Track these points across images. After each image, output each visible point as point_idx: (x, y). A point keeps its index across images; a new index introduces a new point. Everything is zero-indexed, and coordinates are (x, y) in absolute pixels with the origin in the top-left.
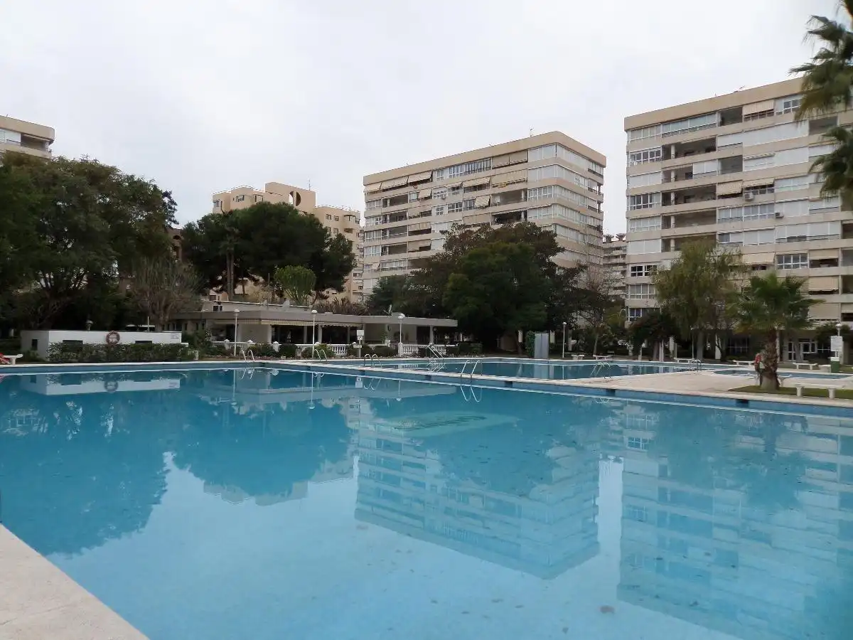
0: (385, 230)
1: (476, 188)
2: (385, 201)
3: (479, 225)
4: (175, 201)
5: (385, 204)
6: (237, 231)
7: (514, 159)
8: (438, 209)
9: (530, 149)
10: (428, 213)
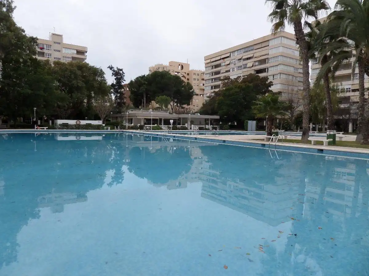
0: (212, 79)
1: (248, 59)
2: (212, 66)
3: (247, 75)
4: (124, 72)
5: (212, 68)
6: (147, 83)
7: (264, 45)
8: (232, 69)
9: (271, 40)
10: (229, 71)
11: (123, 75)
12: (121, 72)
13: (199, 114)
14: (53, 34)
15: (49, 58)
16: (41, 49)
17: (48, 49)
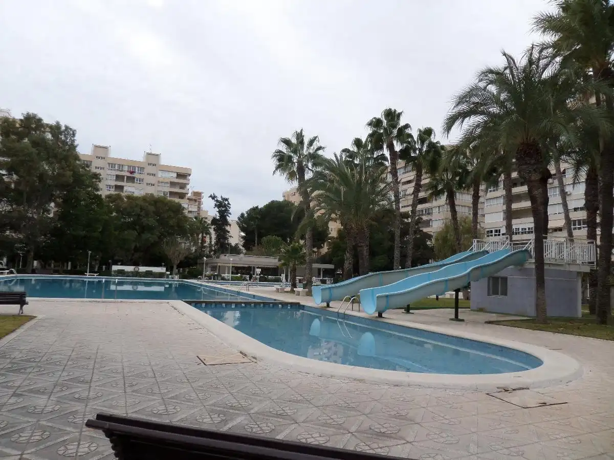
4: (230, 203)
6: (258, 217)
11: (228, 206)
12: (226, 202)
14: (148, 154)
15: (140, 183)
16: (131, 173)
17: (140, 173)
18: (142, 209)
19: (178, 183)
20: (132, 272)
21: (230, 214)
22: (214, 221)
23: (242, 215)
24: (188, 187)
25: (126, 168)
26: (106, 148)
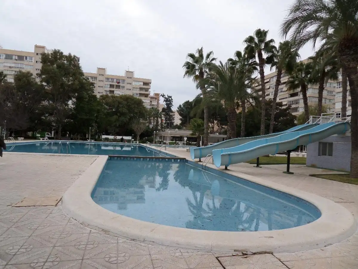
8: (272, 93)
10: (269, 95)
11: (171, 101)
12: (171, 99)
13: (218, 134)
14: (127, 72)
15: (123, 89)
16: (117, 83)
17: (123, 83)
18: (119, 103)
19: (144, 88)
20: (113, 139)
21: (173, 105)
22: (164, 110)
23: (180, 106)
24: (150, 90)
25: (115, 80)
26: (104, 69)
